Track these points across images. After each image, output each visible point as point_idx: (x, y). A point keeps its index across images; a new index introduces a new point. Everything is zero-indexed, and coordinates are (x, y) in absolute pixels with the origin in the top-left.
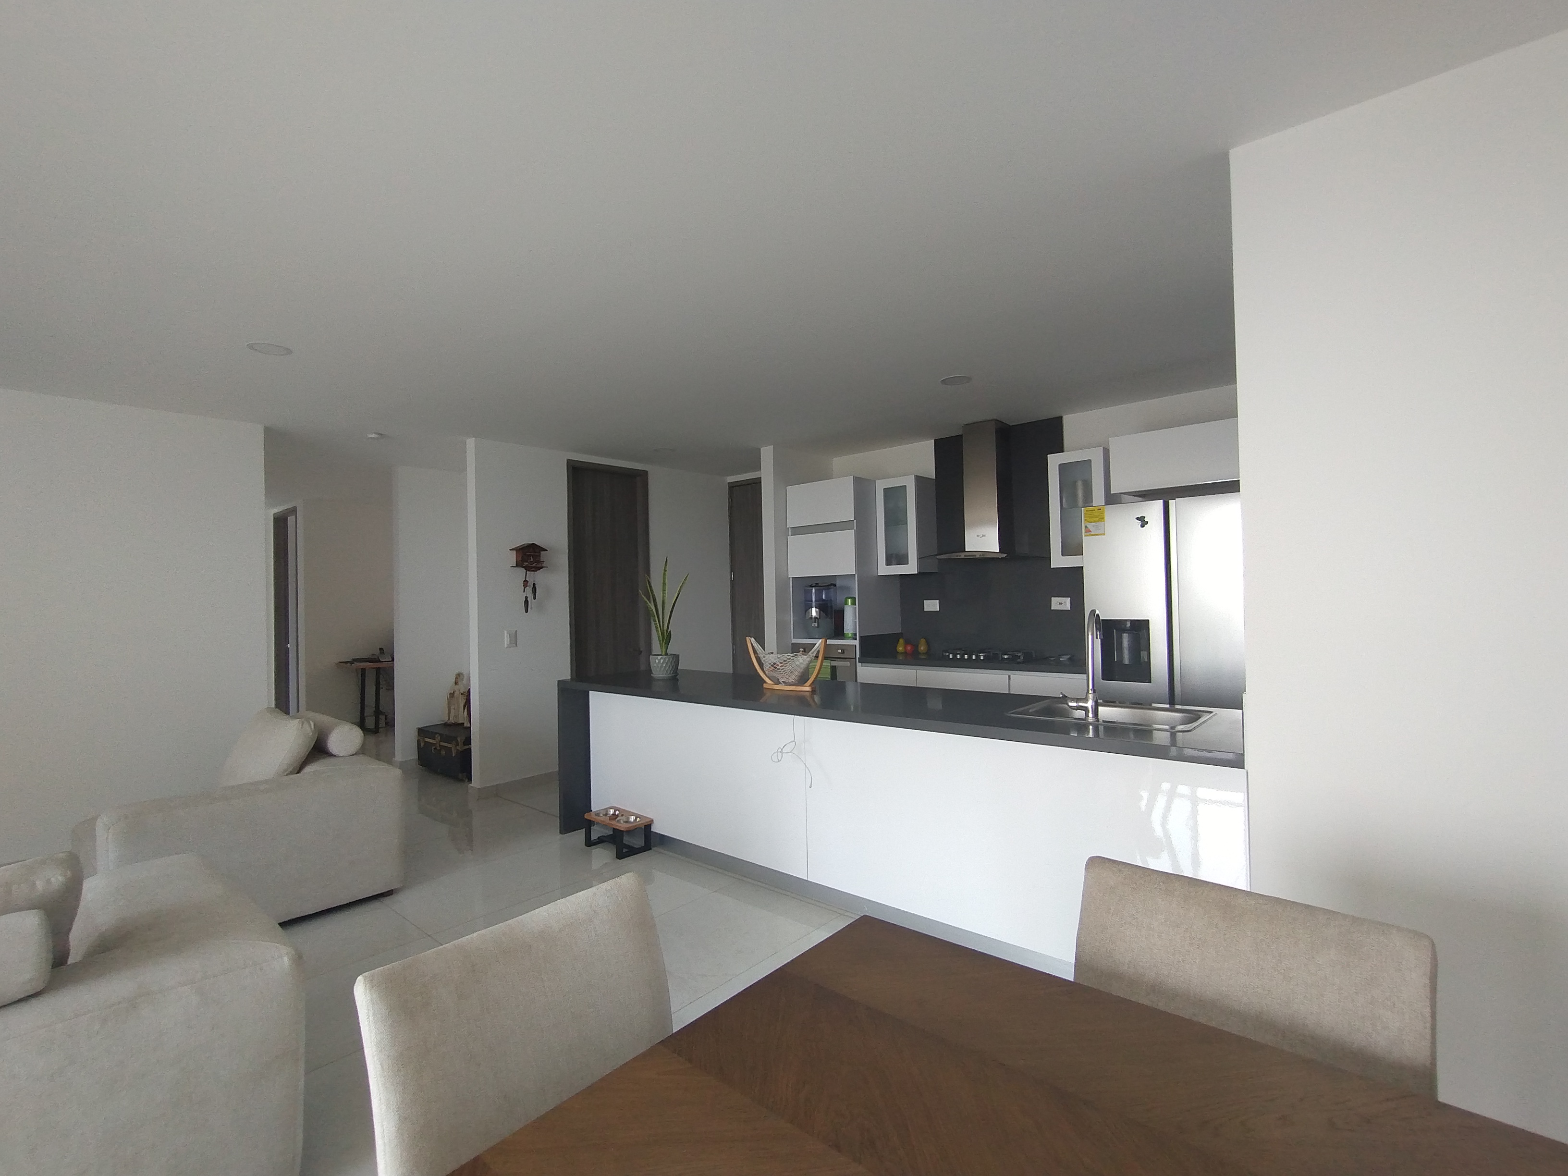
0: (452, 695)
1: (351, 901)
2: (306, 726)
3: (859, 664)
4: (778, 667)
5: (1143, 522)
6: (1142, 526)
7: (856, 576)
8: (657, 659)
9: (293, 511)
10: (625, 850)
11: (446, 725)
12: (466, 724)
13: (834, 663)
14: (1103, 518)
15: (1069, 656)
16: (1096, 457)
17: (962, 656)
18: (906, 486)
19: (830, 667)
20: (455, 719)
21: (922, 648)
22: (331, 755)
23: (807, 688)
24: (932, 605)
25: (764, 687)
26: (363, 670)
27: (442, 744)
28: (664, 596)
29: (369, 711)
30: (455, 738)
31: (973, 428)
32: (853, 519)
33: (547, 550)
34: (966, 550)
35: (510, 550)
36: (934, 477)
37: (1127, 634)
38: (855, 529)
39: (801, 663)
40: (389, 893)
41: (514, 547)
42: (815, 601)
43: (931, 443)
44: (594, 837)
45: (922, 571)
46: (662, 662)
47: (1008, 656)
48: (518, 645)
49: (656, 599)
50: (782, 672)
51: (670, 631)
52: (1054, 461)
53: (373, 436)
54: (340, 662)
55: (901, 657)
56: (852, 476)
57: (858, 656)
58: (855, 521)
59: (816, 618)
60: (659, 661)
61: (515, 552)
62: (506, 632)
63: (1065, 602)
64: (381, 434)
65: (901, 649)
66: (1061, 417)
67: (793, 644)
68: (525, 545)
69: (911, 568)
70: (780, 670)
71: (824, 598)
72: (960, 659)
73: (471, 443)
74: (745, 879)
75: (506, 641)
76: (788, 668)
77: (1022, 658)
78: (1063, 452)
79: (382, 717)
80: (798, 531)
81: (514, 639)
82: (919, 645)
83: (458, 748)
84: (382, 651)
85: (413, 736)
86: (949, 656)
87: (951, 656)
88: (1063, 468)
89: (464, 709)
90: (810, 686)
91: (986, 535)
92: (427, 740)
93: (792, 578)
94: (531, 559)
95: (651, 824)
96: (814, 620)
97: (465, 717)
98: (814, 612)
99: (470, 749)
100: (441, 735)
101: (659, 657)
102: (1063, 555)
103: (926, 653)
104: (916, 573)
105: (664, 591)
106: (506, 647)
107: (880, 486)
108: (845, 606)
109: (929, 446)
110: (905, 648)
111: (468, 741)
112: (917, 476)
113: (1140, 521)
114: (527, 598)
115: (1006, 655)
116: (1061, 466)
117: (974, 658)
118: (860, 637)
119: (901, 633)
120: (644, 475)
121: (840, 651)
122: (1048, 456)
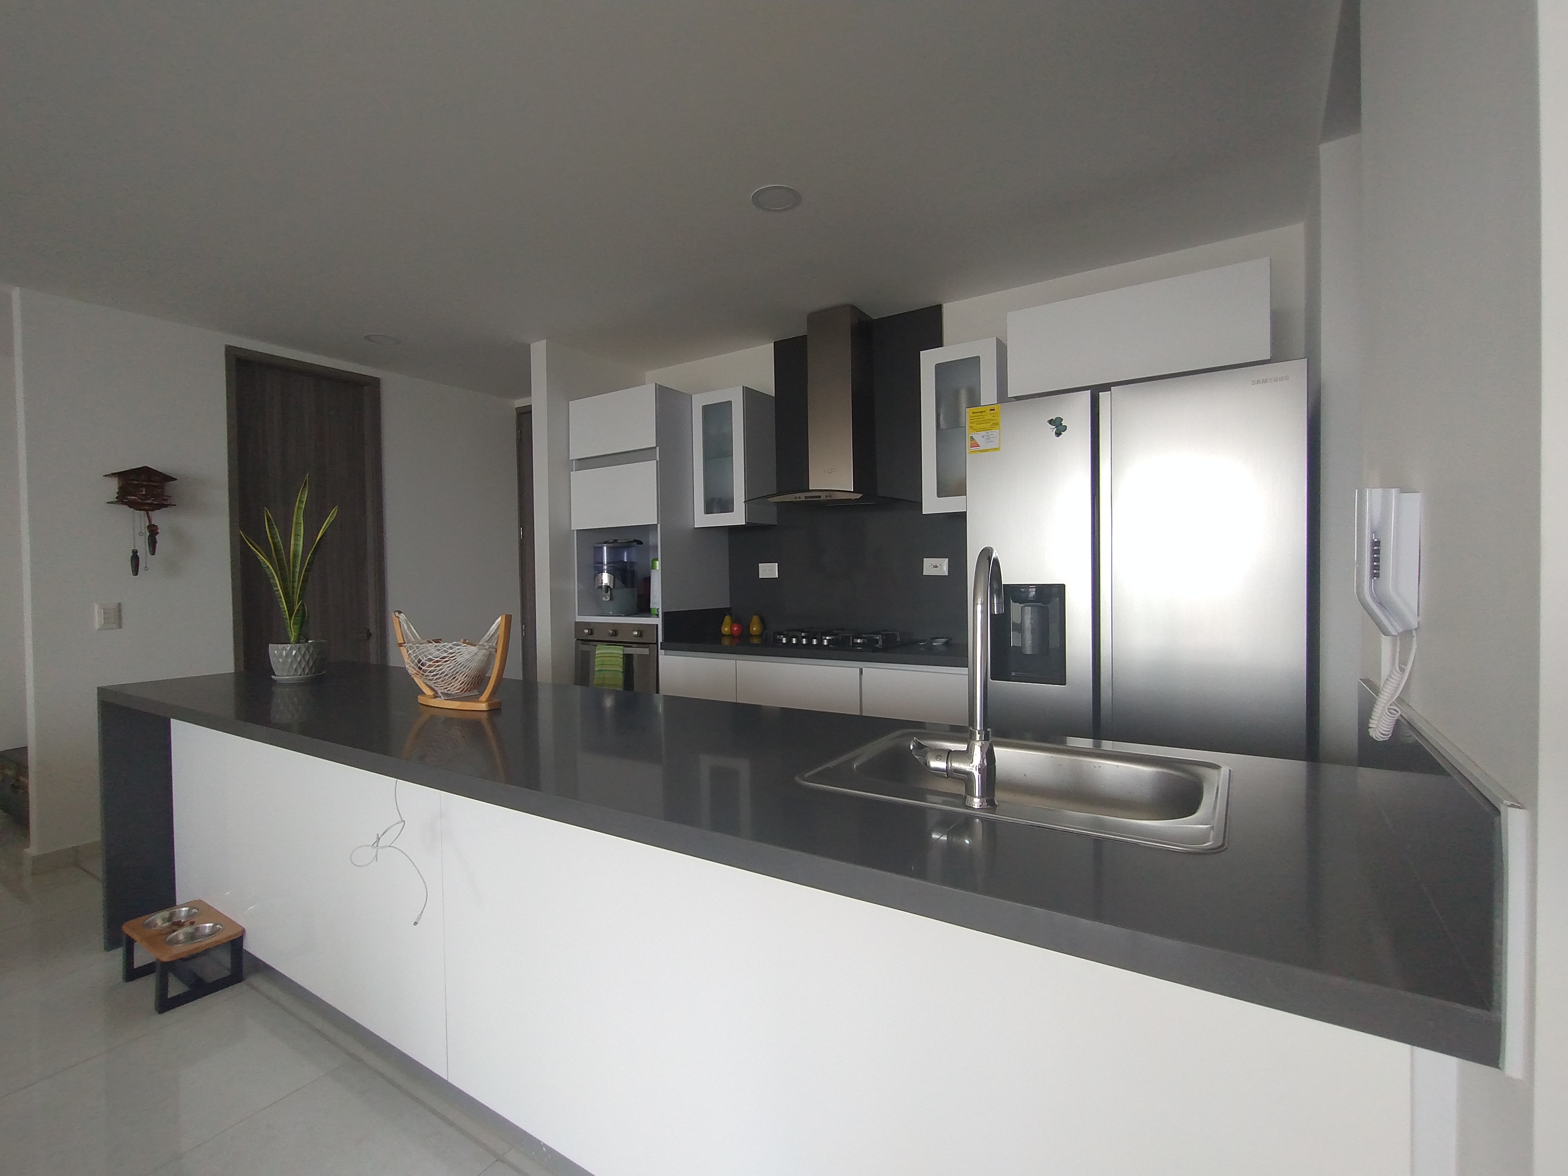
3: (661, 652)
5: (1059, 427)
6: (1058, 434)
7: (659, 525)
13: (629, 651)
14: (997, 424)
15: (943, 640)
16: (986, 351)
17: (799, 641)
18: (732, 402)
19: (622, 656)
21: (754, 629)
24: (769, 570)
28: (296, 544)
31: (819, 320)
32: (655, 446)
33: (177, 480)
34: (810, 489)
35: (104, 476)
36: (774, 396)
37: (1030, 608)
38: (658, 459)
41: (113, 471)
42: (608, 563)
43: (768, 350)
45: (752, 522)
47: (862, 641)
48: (123, 626)
49: (279, 549)
52: (929, 359)
55: (726, 642)
56: (655, 388)
57: (660, 640)
58: (658, 448)
59: (607, 587)
61: (114, 479)
62: (96, 607)
63: (939, 564)
65: (726, 629)
66: (940, 307)
67: (576, 623)
68: (135, 470)
69: (737, 517)
71: (624, 560)
72: (796, 644)
73: (18, 295)
75: (97, 620)
77: (880, 643)
78: (942, 346)
80: (585, 463)
81: (114, 617)
82: (751, 626)
86: (782, 640)
87: (784, 641)
88: (941, 369)
91: (837, 470)
93: (577, 530)
94: (142, 491)
95: (242, 940)
96: (604, 589)
98: (606, 578)
102: (938, 497)
103: (760, 636)
104: (744, 524)
105: (297, 535)
106: (97, 626)
107: (698, 403)
108: (651, 571)
110: (731, 628)
112: (747, 388)
113: (1055, 426)
114: (137, 552)
115: (860, 638)
116: (939, 367)
117: (825, 643)
118: (665, 612)
119: (729, 608)
120: (374, 384)
121: (636, 633)
122: (921, 352)
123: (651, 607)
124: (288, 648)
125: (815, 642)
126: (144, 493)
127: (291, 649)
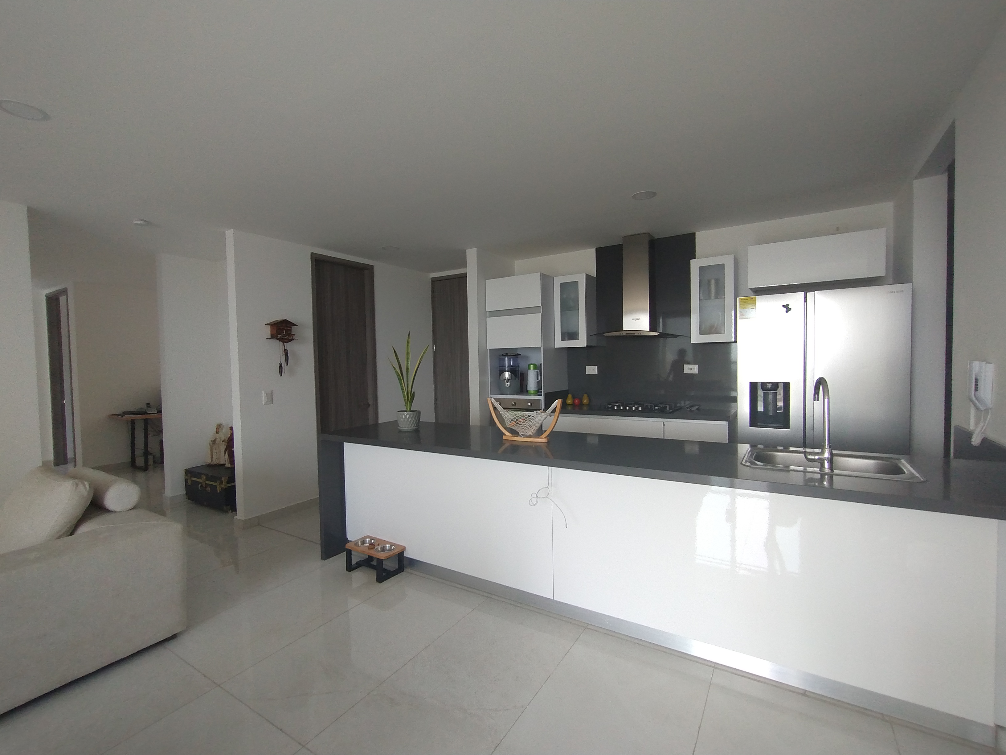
0: (214, 442)
1: (134, 652)
2: (81, 487)
4: (520, 423)
5: (787, 308)
6: (787, 312)
7: (542, 348)
8: (404, 414)
9: (64, 292)
10: (384, 574)
11: (209, 466)
12: (228, 465)
14: (755, 306)
15: (697, 407)
16: (728, 262)
17: (625, 408)
18: (578, 281)
20: (217, 461)
21: (585, 401)
22: (106, 511)
23: (542, 439)
24: (592, 370)
25: (503, 438)
26: (133, 422)
27: (207, 482)
28: (407, 363)
29: (139, 451)
30: (220, 479)
31: (630, 238)
32: (540, 305)
33: (297, 325)
34: (624, 330)
35: (265, 325)
36: (596, 277)
38: (541, 313)
39: (539, 420)
40: (174, 637)
41: (268, 323)
42: (508, 367)
43: (594, 250)
44: (354, 562)
45: (589, 345)
46: (408, 417)
47: (658, 407)
48: (274, 402)
49: (401, 366)
50: (523, 427)
51: (414, 393)
52: (695, 265)
53: (139, 222)
54: (112, 415)
55: (571, 408)
56: (540, 273)
57: (543, 408)
58: (541, 307)
59: (508, 379)
60: (406, 417)
61: (269, 327)
62: (263, 392)
63: (694, 368)
64: (147, 222)
65: (569, 401)
66: (695, 234)
68: (279, 321)
69: (581, 342)
70: (522, 426)
71: (512, 364)
72: (623, 409)
73: (230, 234)
74: (492, 596)
75: (264, 399)
76: (527, 423)
78: (700, 258)
79: (150, 457)
80: (495, 314)
81: (271, 398)
82: (583, 399)
83: (222, 486)
84: (148, 405)
85: (181, 476)
86: (613, 408)
87: (615, 408)
89: (225, 453)
90: (545, 438)
91: (640, 319)
92: (193, 479)
93: (490, 349)
94: (284, 332)
95: (403, 552)
96: (507, 381)
97: (226, 460)
98: (507, 375)
99: (235, 486)
100: (206, 475)
101: (406, 413)
102: (700, 335)
103: (589, 405)
104: (585, 346)
105: (408, 359)
106: (264, 404)
107: (557, 281)
108: (528, 370)
109: (592, 253)
110: (574, 401)
111: (232, 479)
112: (587, 274)
113: (785, 308)
114: (281, 364)
115: (657, 406)
116: (701, 268)
117: (634, 409)
118: (545, 393)
119: (568, 390)
120: (370, 268)
121: (529, 404)
122: (691, 260)
123: (528, 390)
124: (406, 414)
125: (628, 408)
126: (285, 333)
127: (407, 415)
